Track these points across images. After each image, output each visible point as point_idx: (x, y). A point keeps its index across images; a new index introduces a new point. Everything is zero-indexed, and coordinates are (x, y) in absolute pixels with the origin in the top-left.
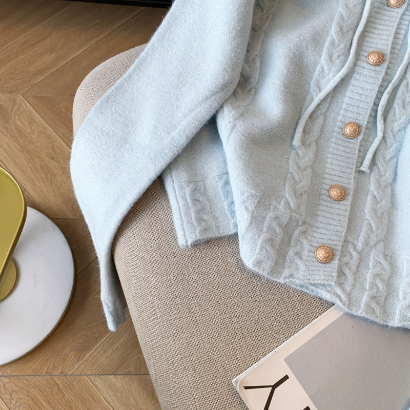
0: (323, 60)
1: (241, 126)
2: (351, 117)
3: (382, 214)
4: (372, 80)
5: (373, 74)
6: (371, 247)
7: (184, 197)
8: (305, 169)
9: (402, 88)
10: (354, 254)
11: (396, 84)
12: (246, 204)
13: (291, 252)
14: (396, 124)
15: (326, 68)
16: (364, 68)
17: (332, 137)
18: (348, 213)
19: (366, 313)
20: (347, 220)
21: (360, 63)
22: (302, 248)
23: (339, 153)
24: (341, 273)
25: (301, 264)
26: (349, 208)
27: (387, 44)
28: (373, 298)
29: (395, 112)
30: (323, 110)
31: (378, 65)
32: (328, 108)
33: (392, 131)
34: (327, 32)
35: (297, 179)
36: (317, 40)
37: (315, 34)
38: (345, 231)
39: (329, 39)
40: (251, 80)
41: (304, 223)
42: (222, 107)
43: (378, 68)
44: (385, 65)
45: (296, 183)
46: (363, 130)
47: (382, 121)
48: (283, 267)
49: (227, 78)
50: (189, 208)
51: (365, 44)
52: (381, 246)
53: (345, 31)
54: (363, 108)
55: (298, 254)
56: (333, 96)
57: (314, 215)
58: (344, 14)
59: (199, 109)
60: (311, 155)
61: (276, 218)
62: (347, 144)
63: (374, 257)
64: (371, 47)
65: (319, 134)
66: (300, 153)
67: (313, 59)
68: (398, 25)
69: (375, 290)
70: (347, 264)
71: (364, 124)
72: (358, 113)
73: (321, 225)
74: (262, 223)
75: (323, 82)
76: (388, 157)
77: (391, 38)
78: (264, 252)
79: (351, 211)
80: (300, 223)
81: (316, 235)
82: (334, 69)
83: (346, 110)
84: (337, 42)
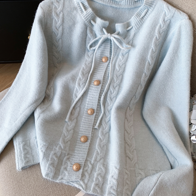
0: (77, 86)
1: (42, 116)
2: (90, 106)
3: (104, 146)
4: (96, 91)
5: (96, 89)
6: (98, 162)
7: (20, 148)
8: (70, 130)
9: (109, 93)
10: (90, 166)
11: (106, 92)
12: (42, 149)
13: (62, 168)
14: (109, 107)
15: (78, 89)
16: (93, 87)
17: (83, 115)
18: (88, 147)
19: (93, 192)
20: (87, 151)
21: (91, 85)
22: (67, 166)
23: (86, 122)
24: (83, 175)
25: (66, 173)
26: (88, 145)
27: (102, 77)
28: (97, 185)
29: (108, 102)
30: (79, 105)
31: (98, 85)
32: (81, 104)
33: (108, 110)
34: (78, 75)
35: (66, 135)
36: (74, 79)
37: (73, 76)
38: (86, 156)
39: (79, 77)
40: (50, 96)
41: (68, 154)
42: (36, 109)
43: (98, 87)
44: (101, 85)
45: (65, 137)
46: (95, 111)
47: (103, 107)
48: (59, 175)
49: (37, 97)
50: (21, 153)
51: (94, 77)
52: (102, 161)
53: (85, 74)
54: (94, 102)
55: (66, 169)
56: (82, 99)
57: (73, 150)
58: (84, 67)
59: (26, 111)
60: (73, 124)
61: (55, 154)
62: (89, 118)
63: (99, 166)
64: (95, 79)
65: (77, 115)
66: (69, 124)
67: (72, 86)
68: (106, 69)
69: (97, 181)
70: (87, 170)
71: (95, 109)
72: (92, 105)
73: (76, 154)
74: (49, 157)
75: (77, 94)
76: (107, 121)
77: (103, 75)
78: (49, 169)
79: (90, 146)
80: (66, 154)
81: (74, 159)
82: (81, 89)
83: (88, 104)
84: (81, 78)
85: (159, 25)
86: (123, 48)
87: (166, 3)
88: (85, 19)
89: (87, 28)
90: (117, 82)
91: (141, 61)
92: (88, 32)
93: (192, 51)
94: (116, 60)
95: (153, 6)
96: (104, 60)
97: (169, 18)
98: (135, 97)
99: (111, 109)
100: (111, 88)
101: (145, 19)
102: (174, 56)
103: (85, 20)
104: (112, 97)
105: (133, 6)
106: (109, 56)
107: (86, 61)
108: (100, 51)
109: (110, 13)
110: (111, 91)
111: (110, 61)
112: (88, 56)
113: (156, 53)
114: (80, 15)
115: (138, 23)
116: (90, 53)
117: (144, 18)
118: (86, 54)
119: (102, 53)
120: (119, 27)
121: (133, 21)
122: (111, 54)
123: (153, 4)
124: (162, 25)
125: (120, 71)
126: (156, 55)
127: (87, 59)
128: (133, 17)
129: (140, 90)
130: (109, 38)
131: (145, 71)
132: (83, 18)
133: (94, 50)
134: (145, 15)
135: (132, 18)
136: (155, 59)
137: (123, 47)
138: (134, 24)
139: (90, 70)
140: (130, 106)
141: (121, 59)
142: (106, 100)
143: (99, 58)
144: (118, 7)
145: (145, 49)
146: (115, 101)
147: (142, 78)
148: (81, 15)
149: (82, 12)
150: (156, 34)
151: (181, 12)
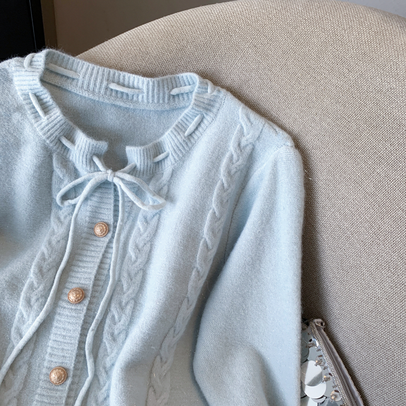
0: (21, 306)
2: (57, 361)
4: (73, 320)
5: (74, 314)
9: (108, 321)
11: (100, 319)
14: (108, 359)
15: (25, 313)
16: (65, 308)
17: (38, 387)
21: (61, 303)
27: (90, 278)
29: (105, 346)
30: (26, 359)
31: (79, 303)
32: (32, 355)
33: (105, 368)
34: (27, 274)
37: (12, 279)
39: (28, 281)
43: (79, 307)
44: (86, 302)
46: (71, 373)
47: (92, 360)
51: (70, 280)
53: (45, 270)
54: (68, 350)
56: (36, 341)
58: (46, 252)
62: (53, 394)
64: (74, 283)
65: (21, 388)
67: (10, 306)
68: (103, 255)
71: (71, 366)
72: (63, 356)
75: (23, 328)
77: (94, 272)
82: (33, 314)
83: (51, 355)
84: (36, 285)
85: (227, 155)
86: (146, 206)
87: (242, 105)
88: (44, 134)
89: (51, 157)
90: (131, 291)
91: (187, 241)
92: (55, 164)
93: (302, 221)
94: (130, 232)
95: (215, 110)
96: (98, 231)
97: (251, 141)
98: (173, 329)
99: (113, 365)
100: (114, 310)
101: (196, 138)
102: (263, 229)
103: (44, 137)
104: (116, 332)
105: (167, 107)
106: (111, 222)
107: (53, 233)
108: (89, 208)
109: (111, 119)
110: (113, 316)
111: (114, 232)
112: (59, 219)
113: (223, 220)
114: (32, 125)
115: (181, 148)
116: (62, 214)
117: (193, 135)
118: (53, 214)
119: (95, 212)
120: (134, 155)
121: (169, 140)
122: (116, 216)
123: (213, 106)
124: (235, 157)
125: (139, 260)
126: (222, 225)
127: (55, 228)
128: (169, 131)
129: (187, 311)
130: (110, 179)
131: (198, 266)
132: (41, 134)
133: (74, 206)
134: (197, 129)
135: (166, 133)
136: (219, 235)
137: (143, 204)
138: (172, 149)
139: (61, 259)
140: (162, 353)
141: (142, 230)
142: (101, 340)
143: (86, 224)
144: (132, 107)
145: (197, 213)
146: (123, 343)
147: (191, 283)
148: (36, 125)
149: (37, 117)
150: (222, 176)
151: (278, 129)
